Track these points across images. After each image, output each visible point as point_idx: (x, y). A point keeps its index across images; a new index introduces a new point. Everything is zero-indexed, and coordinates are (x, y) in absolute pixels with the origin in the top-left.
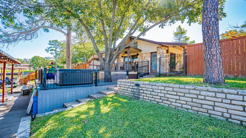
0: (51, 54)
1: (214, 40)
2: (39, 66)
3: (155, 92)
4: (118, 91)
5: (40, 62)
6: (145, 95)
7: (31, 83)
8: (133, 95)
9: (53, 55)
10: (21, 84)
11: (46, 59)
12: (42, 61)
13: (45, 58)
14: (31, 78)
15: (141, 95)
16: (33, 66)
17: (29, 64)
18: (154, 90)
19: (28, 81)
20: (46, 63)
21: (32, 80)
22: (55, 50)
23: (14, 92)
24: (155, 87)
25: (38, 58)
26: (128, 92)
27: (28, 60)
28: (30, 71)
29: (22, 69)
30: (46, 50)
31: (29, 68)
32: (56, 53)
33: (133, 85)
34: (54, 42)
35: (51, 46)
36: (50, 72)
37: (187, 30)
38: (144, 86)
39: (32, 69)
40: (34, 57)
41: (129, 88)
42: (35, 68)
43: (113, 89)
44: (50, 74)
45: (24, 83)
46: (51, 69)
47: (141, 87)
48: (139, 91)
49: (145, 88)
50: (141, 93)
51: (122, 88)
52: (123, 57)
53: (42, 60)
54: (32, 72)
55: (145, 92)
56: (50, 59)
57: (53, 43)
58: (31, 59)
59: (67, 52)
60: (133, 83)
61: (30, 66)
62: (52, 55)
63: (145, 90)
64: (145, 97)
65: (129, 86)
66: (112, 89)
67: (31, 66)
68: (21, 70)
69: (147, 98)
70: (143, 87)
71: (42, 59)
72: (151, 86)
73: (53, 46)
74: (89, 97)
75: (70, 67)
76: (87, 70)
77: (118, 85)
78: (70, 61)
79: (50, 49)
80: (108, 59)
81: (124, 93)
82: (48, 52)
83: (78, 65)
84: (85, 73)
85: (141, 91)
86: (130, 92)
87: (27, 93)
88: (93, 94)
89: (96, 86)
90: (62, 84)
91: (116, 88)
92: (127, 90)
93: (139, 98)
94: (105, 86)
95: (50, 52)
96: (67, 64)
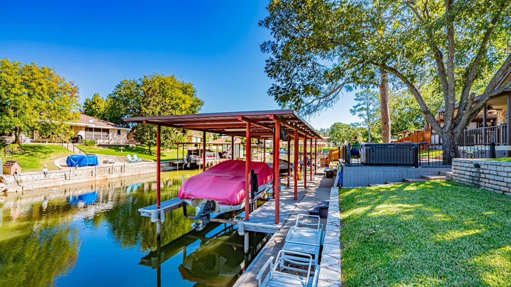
0: (359, 117)
2: (341, 139)
3: (500, 176)
4: (453, 177)
5: (343, 132)
6: (487, 181)
7: (333, 165)
8: (471, 181)
9: (364, 118)
10: (322, 166)
11: (351, 127)
12: (345, 131)
13: (350, 125)
14: (333, 158)
15: (482, 182)
16: (333, 141)
17: (327, 138)
18: (500, 174)
19: (330, 162)
20: (352, 134)
21: (334, 161)
22: (367, 109)
23: (318, 174)
24: (500, 167)
25: (340, 126)
26: (465, 177)
27: (326, 131)
28: (329, 148)
29: (321, 145)
30: (351, 111)
31: (328, 144)
33: (472, 166)
34: (364, 94)
35: (358, 102)
36: (354, 148)
38: (486, 167)
39: (332, 146)
40: (335, 125)
41: (467, 171)
42: (336, 144)
43: (446, 173)
44: (354, 150)
45: (326, 165)
46: (354, 144)
47: (483, 169)
48: (480, 175)
49: (488, 170)
50: (482, 178)
51: (457, 171)
54: (332, 151)
55: (487, 176)
56: (358, 127)
57: (361, 97)
58: (329, 128)
59: (382, 115)
60: (472, 163)
61: (329, 140)
62: (362, 118)
63: (487, 174)
64: (487, 185)
65: (467, 167)
66: (444, 173)
68: (321, 147)
69: (490, 186)
70: (485, 169)
71: (346, 127)
72: (495, 167)
73: (363, 102)
74: (404, 181)
75: (388, 140)
76: (406, 145)
77: (453, 167)
78: (389, 129)
79: (358, 108)
80: (449, 123)
81: (461, 179)
82: (355, 113)
83: (409, 135)
84: (402, 149)
85: (483, 176)
86: (468, 177)
87: (330, 175)
88: (411, 178)
89: (417, 167)
90: (368, 163)
91: (451, 171)
92: (464, 174)
93: (479, 186)
94: (434, 169)
95: (358, 113)
96: (384, 135)
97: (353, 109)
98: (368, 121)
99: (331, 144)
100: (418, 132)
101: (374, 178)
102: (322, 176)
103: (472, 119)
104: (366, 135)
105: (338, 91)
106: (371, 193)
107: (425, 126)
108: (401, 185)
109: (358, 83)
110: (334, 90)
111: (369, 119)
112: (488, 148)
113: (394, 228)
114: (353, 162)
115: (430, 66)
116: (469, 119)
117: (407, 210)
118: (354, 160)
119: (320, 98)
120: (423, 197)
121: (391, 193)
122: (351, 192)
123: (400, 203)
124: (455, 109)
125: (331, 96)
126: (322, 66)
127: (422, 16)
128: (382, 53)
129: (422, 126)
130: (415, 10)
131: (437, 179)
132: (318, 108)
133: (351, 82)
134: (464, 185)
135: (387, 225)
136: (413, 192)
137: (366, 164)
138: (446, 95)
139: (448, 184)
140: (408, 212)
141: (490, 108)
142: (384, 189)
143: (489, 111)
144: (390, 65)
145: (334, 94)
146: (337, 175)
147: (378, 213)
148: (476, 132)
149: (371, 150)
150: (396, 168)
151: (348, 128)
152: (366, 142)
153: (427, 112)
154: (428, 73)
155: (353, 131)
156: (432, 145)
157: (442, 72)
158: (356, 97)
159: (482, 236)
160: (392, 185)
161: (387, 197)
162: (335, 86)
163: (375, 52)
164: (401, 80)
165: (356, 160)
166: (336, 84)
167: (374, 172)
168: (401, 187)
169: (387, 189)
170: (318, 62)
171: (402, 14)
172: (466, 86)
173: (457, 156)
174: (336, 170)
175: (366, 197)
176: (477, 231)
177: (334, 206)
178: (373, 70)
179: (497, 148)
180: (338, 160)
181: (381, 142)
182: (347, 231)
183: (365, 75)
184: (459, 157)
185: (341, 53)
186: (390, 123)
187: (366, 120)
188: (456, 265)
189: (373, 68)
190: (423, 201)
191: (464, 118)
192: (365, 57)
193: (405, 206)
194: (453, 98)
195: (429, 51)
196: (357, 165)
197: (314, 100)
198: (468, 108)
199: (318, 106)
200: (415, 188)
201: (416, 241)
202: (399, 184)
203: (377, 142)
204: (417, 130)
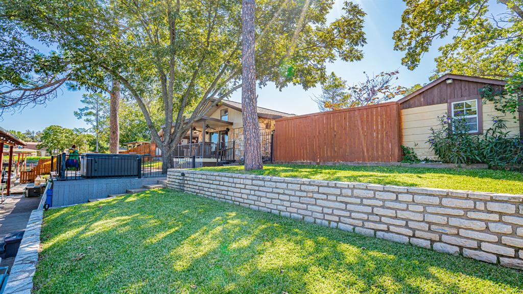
0: (86, 123)
1: (248, 123)
2: (59, 147)
4: (168, 185)
5: (63, 138)
6: (188, 186)
7: (40, 180)
8: (179, 187)
9: (92, 124)
10: (23, 182)
11: (75, 133)
12: (66, 137)
13: (73, 130)
15: (185, 187)
16: (47, 148)
17: (36, 144)
18: (195, 180)
19: (36, 176)
20: (75, 141)
21: (44, 174)
22: (97, 115)
23: (12, 194)
25: (59, 131)
27: (35, 135)
28: (39, 157)
29: (23, 153)
30: (76, 113)
31: (38, 152)
32: (97, 120)
33: (180, 174)
34: (94, 97)
35: (86, 105)
36: (71, 158)
37: (346, 81)
38: (188, 175)
39: (44, 155)
40: (50, 128)
41: (177, 179)
42: (50, 152)
43: (163, 182)
44: (70, 161)
45: (29, 180)
46: (72, 154)
47: (186, 177)
48: (184, 182)
49: (189, 177)
50: (186, 184)
51: (171, 180)
52: (209, 134)
53: (68, 135)
54: (43, 161)
55: (188, 182)
56: (83, 133)
57: (90, 100)
58: (42, 131)
59: (111, 124)
60: (180, 172)
61: (39, 147)
62: (89, 124)
63: (188, 180)
65: (177, 176)
66: (161, 182)
67: (42, 147)
68: (23, 156)
69: (189, 189)
71: (68, 132)
73: (92, 106)
74: (127, 192)
75: (116, 150)
76: (130, 156)
77: (168, 176)
78: (117, 139)
79: (85, 111)
80: (168, 138)
81: (173, 186)
82: (81, 117)
83: (138, 146)
84: (126, 160)
85: (186, 182)
86: (177, 184)
87: (35, 193)
88: (134, 189)
89: (140, 177)
90: (90, 175)
91: (166, 180)
92: (175, 182)
93: (184, 190)
94: (154, 178)
95: (84, 118)
96: (111, 144)
97: (79, 112)
98: (96, 128)
99: (43, 153)
100: (145, 144)
101: (94, 191)
102: (21, 196)
103: (183, 136)
104: (93, 143)
105: (56, 86)
106: (88, 210)
107: (152, 139)
108: (123, 197)
109: (83, 83)
110: (51, 85)
111: (97, 126)
112: (191, 160)
113: (108, 244)
114: (69, 175)
115: (156, 86)
116: (181, 136)
117: (124, 223)
118: (69, 172)
119: (26, 90)
120: (141, 206)
121: (111, 207)
122: (62, 212)
123: (118, 216)
124: (172, 127)
125: (45, 91)
126: (31, 48)
127: (153, 39)
128: (113, 60)
129: (150, 139)
130: (148, 31)
131: (155, 188)
132: (19, 102)
133: (73, 80)
134: (175, 191)
135: (101, 244)
136: (134, 202)
137: (87, 177)
138: (167, 114)
139: (163, 191)
140: (125, 224)
141: (195, 129)
142: (104, 203)
143: (195, 131)
144: (121, 75)
145: (49, 88)
146: (45, 192)
147: (93, 232)
148: (187, 147)
149: (93, 162)
150: (121, 179)
151: (70, 134)
152: (93, 151)
153: (151, 126)
154: (155, 92)
155: (77, 138)
156: (156, 156)
157: (165, 94)
158: (84, 99)
159: (179, 232)
160: (115, 198)
161: (106, 212)
162: (52, 79)
163: (105, 55)
164: (130, 92)
165: (74, 172)
166: (54, 78)
167: (95, 185)
168: (122, 199)
169: (108, 203)
170: (23, 39)
171: (138, 29)
172: (181, 110)
173: (172, 167)
174: (44, 187)
175: (81, 216)
176: (177, 228)
177: (33, 235)
178: (102, 74)
179: (197, 160)
180: (49, 174)
181: (108, 152)
182: (47, 265)
183: (92, 77)
184: (174, 168)
185: (62, 42)
186: (119, 132)
187: (94, 126)
188: (158, 262)
189: (101, 72)
190: (141, 210)
191: (178, 135)
192: (93, 57)
193: (123, 218)
194: (171, 118)
195: (156, 72)
196: (76, 178)
197: (13, 90)
198: (181, 127)
199: (20, 99)
200: (135, 199)
201: (128, 252)
202: (121, 196)
203: (103, 152)
204: (145, 142)
